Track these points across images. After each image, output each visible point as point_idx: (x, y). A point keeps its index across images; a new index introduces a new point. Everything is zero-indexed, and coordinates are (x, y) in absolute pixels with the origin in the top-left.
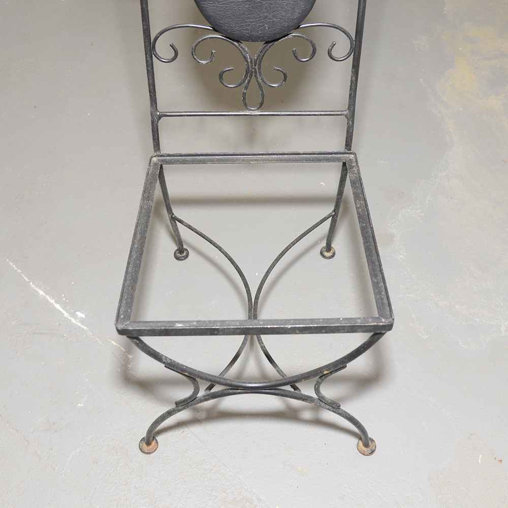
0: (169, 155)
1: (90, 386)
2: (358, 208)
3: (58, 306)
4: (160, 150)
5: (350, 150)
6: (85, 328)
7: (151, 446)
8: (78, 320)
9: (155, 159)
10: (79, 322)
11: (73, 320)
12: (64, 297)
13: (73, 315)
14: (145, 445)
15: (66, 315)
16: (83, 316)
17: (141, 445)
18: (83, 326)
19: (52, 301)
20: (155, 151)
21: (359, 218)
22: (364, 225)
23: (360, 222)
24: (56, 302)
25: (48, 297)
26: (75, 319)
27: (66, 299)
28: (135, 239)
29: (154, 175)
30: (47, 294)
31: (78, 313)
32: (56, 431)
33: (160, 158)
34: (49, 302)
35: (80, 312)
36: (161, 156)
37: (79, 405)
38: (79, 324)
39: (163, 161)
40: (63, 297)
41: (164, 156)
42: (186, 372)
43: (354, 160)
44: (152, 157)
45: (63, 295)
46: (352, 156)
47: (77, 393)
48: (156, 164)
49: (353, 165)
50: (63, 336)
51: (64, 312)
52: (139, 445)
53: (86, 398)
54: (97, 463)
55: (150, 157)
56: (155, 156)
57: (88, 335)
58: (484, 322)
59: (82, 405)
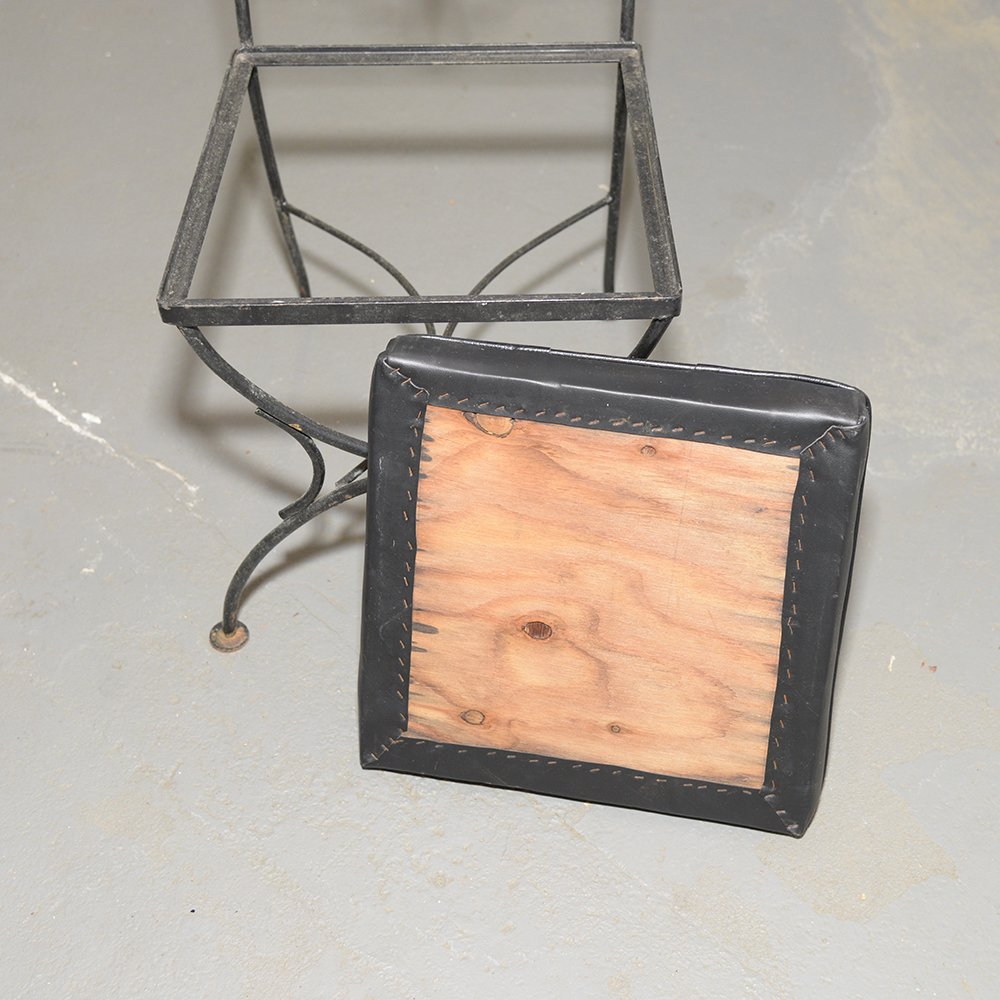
0: (270, 49)
1: (109, 538)
2: (636, 132)
3: (43, 404)
4: (252, 40)
5: (630, 39)
6: (100, 440)
7: (234, 637)
8: (85, 428)
9: (242, 57)
10: (87, 430)
11: (76, 428)
12: (57, 387)
13: (77, 419)
14: (221, 634)
15: (61, 418)
16: (98, 420)
17: (214, 634)
18: (95, 438)
19: (31, 395)
20: (243, 40)
21: (636, 147)
22: (645, 158)
23: (636, 153)
24: (40, 395)
25: (22, 388)
26: (80, 425)
27: (61, 391)
28: (199, 178)
29: (239, 82)
30: (20, 382)
31: (86, 416)
32: (36, 615)
33: (252, 55)
34: (25, 396)
35: (91, 412)
36: (255, 50)
37: (86, 570)
38: (89, 434)
39: (257, 60)
40: (54, 389)
41: (259, 51)
42: (295, 422)
43: (638, 58)
44: (236, 52)
45: (55, 384)
46: (634, 52)
47: (82, 550)
48: (244, 65)
49: (635, 65)
50: (53, 455)
51: (56, 413)
52: (211, 634)
53: (100, 559)
54: (120, 668)
55: (233, 51)
56: (242, 51)
57: (107, 452)
58: (922, 431)
59: (92, 571)
